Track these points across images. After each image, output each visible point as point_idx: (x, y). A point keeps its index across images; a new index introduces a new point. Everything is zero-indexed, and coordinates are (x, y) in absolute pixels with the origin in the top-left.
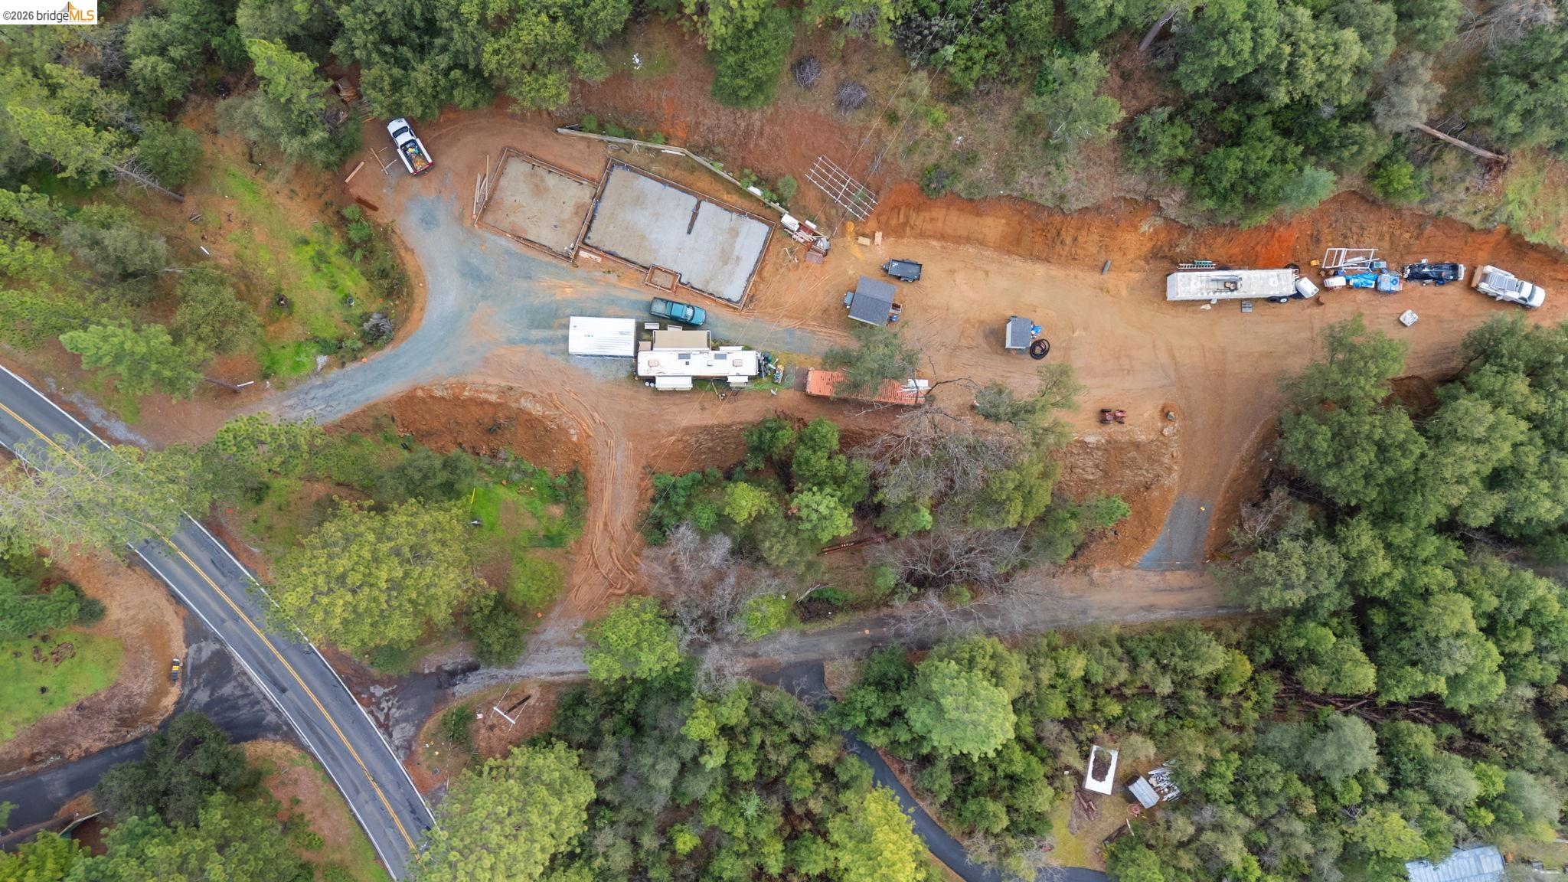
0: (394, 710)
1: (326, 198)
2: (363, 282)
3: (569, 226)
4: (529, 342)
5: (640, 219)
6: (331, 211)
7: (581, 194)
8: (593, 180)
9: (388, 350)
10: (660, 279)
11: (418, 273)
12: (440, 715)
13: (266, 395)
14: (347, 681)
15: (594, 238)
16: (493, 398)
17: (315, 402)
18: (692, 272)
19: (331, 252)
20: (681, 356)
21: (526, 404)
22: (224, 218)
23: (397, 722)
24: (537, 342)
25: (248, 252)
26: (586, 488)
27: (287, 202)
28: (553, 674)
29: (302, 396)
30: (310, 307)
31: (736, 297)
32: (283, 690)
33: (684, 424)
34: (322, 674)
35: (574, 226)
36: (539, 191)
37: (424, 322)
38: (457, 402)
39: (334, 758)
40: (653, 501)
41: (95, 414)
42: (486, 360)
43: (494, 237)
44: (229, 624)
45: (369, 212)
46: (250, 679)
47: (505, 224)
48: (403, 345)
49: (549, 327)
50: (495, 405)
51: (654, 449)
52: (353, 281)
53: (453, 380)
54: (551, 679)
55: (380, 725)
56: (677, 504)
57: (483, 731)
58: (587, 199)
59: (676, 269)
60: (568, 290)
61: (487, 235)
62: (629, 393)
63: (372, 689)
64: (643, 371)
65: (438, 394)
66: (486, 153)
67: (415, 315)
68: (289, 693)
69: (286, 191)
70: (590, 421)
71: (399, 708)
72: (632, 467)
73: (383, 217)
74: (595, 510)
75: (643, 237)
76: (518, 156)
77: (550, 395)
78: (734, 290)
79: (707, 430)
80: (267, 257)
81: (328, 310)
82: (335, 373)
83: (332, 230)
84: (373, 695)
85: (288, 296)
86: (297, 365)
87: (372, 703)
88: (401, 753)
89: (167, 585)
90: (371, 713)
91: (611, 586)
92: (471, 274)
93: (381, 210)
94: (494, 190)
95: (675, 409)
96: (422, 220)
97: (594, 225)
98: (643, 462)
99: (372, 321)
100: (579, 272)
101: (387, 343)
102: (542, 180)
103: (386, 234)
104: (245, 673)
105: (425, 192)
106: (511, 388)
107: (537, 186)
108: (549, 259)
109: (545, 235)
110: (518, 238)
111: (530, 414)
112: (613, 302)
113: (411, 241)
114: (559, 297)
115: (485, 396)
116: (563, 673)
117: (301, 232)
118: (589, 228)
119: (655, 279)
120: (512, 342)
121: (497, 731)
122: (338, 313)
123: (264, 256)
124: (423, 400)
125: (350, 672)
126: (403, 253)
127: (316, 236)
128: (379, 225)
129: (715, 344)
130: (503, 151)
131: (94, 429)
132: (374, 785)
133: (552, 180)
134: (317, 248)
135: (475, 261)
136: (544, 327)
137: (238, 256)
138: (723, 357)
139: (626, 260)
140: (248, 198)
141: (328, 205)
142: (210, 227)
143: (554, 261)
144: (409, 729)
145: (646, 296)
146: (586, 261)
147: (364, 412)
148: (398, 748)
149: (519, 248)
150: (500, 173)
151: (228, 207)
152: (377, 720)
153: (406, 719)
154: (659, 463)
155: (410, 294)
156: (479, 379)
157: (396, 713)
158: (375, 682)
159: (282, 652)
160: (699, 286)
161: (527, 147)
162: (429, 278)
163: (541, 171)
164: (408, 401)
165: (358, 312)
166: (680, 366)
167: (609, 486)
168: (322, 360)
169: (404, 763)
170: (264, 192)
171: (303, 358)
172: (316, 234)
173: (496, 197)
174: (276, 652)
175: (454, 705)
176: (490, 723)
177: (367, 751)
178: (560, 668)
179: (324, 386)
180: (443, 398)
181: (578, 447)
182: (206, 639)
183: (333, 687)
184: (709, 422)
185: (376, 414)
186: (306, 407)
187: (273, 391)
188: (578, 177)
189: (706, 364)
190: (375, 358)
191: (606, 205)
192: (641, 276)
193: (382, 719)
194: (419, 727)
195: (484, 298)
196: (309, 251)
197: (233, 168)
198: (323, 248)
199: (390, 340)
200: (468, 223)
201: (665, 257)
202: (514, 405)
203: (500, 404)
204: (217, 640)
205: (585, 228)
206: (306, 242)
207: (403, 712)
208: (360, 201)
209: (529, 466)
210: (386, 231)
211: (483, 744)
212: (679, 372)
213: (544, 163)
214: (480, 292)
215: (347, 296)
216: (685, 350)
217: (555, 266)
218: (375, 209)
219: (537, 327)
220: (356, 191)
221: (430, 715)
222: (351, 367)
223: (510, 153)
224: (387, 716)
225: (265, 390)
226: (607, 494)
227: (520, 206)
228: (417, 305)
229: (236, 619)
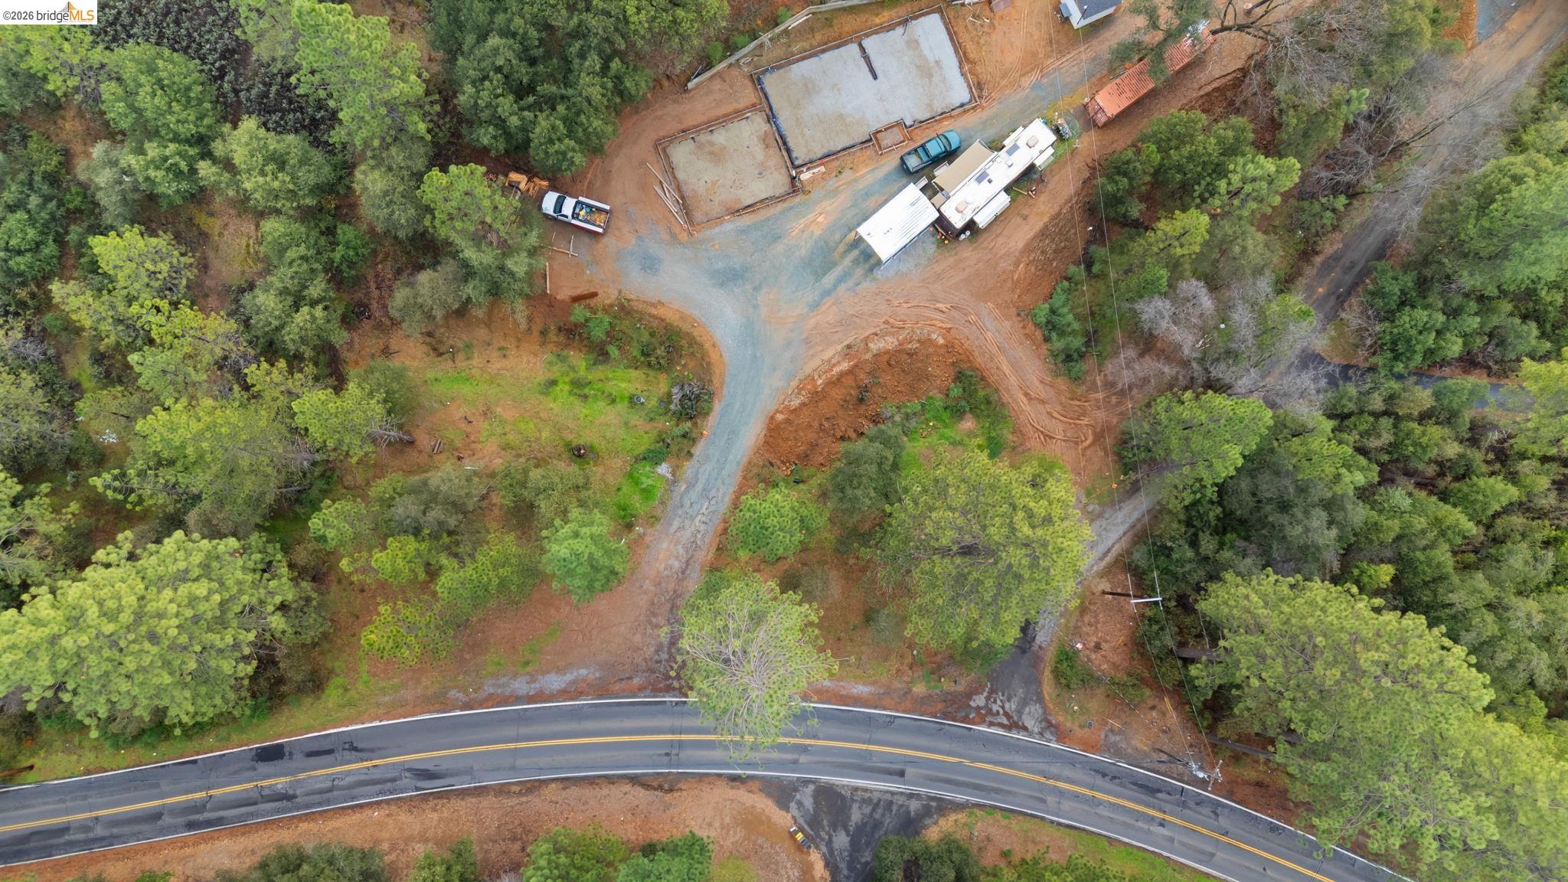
0: (1007, 706)
1: (536, 329)
2: (634, 374)
3: (771, 163)
4: (827, 293)
5: (825, 102)
6: (552, 336)
7: (754, 127)
8: (754, 105)
9: (717, 407)
10: (887, 139)
11: (683, 318)
12: (1047, 675)
13: (648, 539)
14: (945, 716)
15: (800, 154)
16: (845, 366)
17: (696, 507)
18: (910, 110)
19: (582, 372)
20: (980, 179)
21: (876, 346)
22: (463, 425)
23: (1020, 712)
24: (835, 286)
25: (510, 437)
26: (983, 378)
27: (504, 363)
28: (1101, 559)
29: (680, 512)
30: (608, 435)
31: (965, 96)
32: (902, 774)
33: (1021, 245)
34: (919, 730)
35: (775, 158)
36: (717, 156)
37: (725, 355)
38: (817, 397)
39: (997, 791)
40: (1047, 340)
41: (520, 686)
42: (807, 341)
43: (717, 230)
44: (803, 759)
45: (593, 302)
46: (865, 790)
47: (716, 209)
48: (725, 391)
49: (835, 264)
50: (850, 372)
51: (1013, 290)
52: (626, 380)
53: (794, 383)
54: (1103, 564)
55: (1008, 728)
56: (1069, 325)
57: (1093, 656)
58: (765, 127)
59: (894, 118)
60: (820, 219)
61: (708, 233)
62: (951, 260)
63: (972, 704)
64: (958, 222)
65: (796, 403)
66: (643, 163)
67: (713, 356)
68: (910, 771)
69: (495, 354)
70: (939, 316)
71: (1009, 700)
72: (1007, 324)
73: (608, 295)
74: (1008, 390)
75: (841, 116)
76: (671, 142)
77: (886, 322)
78: (959, 92)
79: (1043, 233)
80: (531, 425)
81: (626, 424)
82: (689, 468)
83: (565, 353)
84: (978, 708)
85: (582, 442)
86: (647, 493)
87: (985, 715)
88: (1048, 735)
89: (720, 775)
90: (991, 724)
91: (1077, 443)
92: (728, 278)
93: (600, 292)
94: (679, 189)
95: (1001, 240)
96: (644, 268)
97: (791, 144)
98: (1014, 311)
99: (676, 398)
100: (814, 195)
101: (710, 401)
102: (712, 144)
103: (624, 310)
104: (856, 789)
105: (621, 243)
106: (849, 347)
107: (711, 153)
108: (781, 206)
109: (759, 189)
110: (737, 212)
111: (887, 352)
112: (867, 195)
113: (651, 296)
114: (818, 232)
115: (837, 370)
116: (1109, 551)
117: (541, 377)
118: (788, 151)
119: (884, 143)
120: (815, 306)
121: (1104, 646)
122: (636, 419)
123: (529, 428)
124: (788, 421)
125: (940, 706)
126: (654, 312)
127: (556, 371)
128: (611, 306)
129: (996, 146)
130: (656, 147)
131: (531, 699)
132: (1051, 782)
133: (720, 137)
134: (567, 379)
135: (720, 265)
136: (830, 269)
137: (506, 447)
138: (1015, 148)
139: (845, 149)
140: (467, 389)
141: (544, 333)
142: (458, 444)
143: (786, 205)
144: (1035, 709)
145: (891, 162)
146: (812, 180)
147: (744, 478)
148: (1041, 734)
149: (746, 220)
150: (670, 170)
151: (458, 412)
152: (1001, 725)
153: (1024, 703)
154: (1028, 299)
155: (693, 342)
156: (816, 362)
157: (1011, 706)
158: (969, 695)
159: (869, 742)
160: (927, 115)
161: (674, 127)
162: (696, 313)
163: (704, 137)
164: (774, 432)
165: (654, 402)
166: (985, 190)
167: (1002, 358)
168: (664, 469)
169: (1059, 740)
170: (476, 372)
171: (647, 482)
172: (555, 368)
173: (687, 191)
174: (864, 747)
175: (1050, 656)
176: (1092, 644)
177: (1017, 758)
178: (1102, 548)
179: (691, 486)
180: (804, 404)
181: (949, 347)
182: (796, 790)
183: (940, 732)
184: (1040, 225)
185: (755, 470)
186: (692, 518)
187: (649, 531)
188: (738, 115)
189: (1005, 169)
190: (711, 424)
191: (784, 118)
192: (869, 152)
193: (1005, 722)
194: (1040, 700)
195: (757, 289)
196: (563, 388)
197: (430, 375)
198: (572, 375)
199: (711, 395)
200: (684, 237)
201: (876, 116)
202: (868, 356)
203: (856, 366)
204: (807, 782)
205: (785, 153)
206: (553, 383)
207: (1015, 700)
208: (577, 299)
209: (914, 405)
210: (622, 307)
211: (1105, 667)
212: (990, 195)
213: (698, 128)
214: (748, 287)
215: (631, 398)
216: (977, 172)
217: (791, 208)
218: (594, 295)
219: (824, 274)
220: (564, 294)
221: (1040, 683)
222: (697, 450)
223: (661, 147)
224: (1006, 714)
225: (642, 536)
226: (1006, 368)
227: (714, 183)
228: (707, 345)
229: (804, 749)
